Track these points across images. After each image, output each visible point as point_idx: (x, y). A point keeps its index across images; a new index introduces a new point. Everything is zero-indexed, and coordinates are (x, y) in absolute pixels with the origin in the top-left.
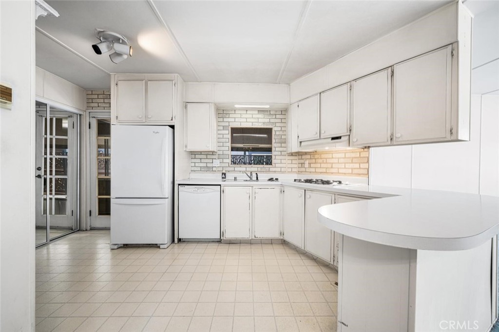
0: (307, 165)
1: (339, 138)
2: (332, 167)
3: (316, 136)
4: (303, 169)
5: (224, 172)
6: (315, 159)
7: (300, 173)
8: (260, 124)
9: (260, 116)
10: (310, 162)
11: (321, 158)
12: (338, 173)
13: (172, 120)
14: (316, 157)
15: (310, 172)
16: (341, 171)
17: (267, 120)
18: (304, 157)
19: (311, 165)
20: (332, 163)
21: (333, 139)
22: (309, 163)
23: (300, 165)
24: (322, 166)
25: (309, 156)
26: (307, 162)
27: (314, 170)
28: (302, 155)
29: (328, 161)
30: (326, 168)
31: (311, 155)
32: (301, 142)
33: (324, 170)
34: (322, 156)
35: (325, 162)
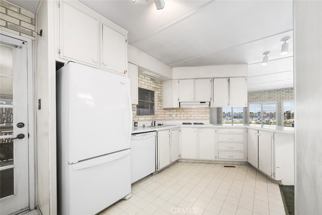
0: (174, 115)
1: (205, 102)
2: (191, 116)
3: (192, 100)
4: (172, 117)
5: (136, 121)
6: (180, 112)
7: (169, 120)
8: (152, 88)
9: (151, 82)
11: (184, 112)
12: (195, 119)
13: (125, 73)
15: (177, 119)
16: (196, 118)
17: (154, 86)
18: (171, 111)
20: (191, 114)
21: (201, 102)
23: (169, 116)
24: (185, 115)
25: (176, 111)
26: (175, 113)
27: (179, 118)
28: (170, 110)
29: (188, 113)
30: (187, 117)
31: (177, 110)
32: (180, 103)
33: (186, 118)
34: (185, 111)
35: (187, 113)
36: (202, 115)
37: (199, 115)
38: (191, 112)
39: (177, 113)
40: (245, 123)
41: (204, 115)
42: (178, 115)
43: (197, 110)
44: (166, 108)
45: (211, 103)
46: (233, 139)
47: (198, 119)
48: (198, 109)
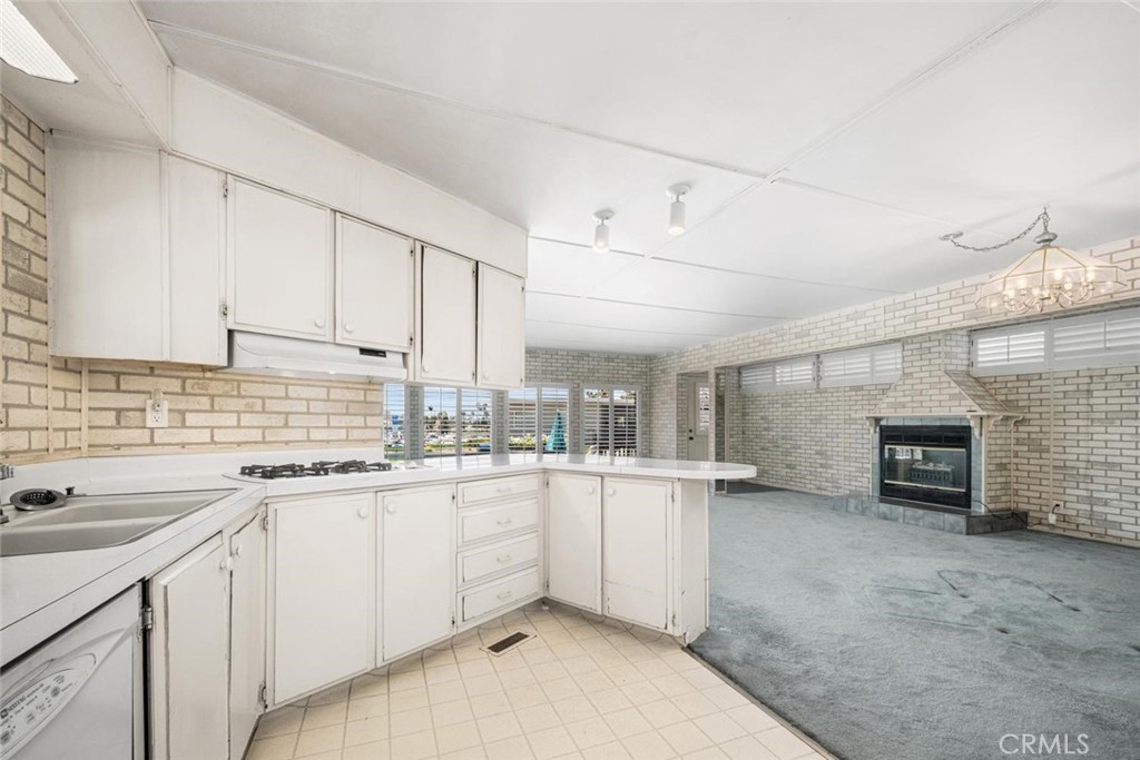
0: (158, 418)
1: (383, 353)
2: (286, 425)
3: (321, 332)
4: (135, 433)
6: (212, 397)
7: (108, 452)
10: (182, 406)
11: (239, 396)
12: (309, 441)
14: (210, 392)
15: (183, 445)
16: (315, 435)
18: (128, 383)
19: (188, 416)
20: (287, 414)
21: (364, 351)
22: (170, 410)
23: (110, 418)
24: (246, 419)
25: (175, 385)
26: (165, 405)
27: (205, 436)
28: (118, 375)
29: (271, 405)
30: (264, 428)
31: (184, 380)
32: (230, 333)
33: (256, 435)
34: (247, 388)
35: (258, 407)
36: (346, 421)
37: (334, 421)
38: (287, 397)
39: (182, 403)
40: (498, 452)
41: (359, 421)
42: (191, 419)
43: (322, 393)
44: (81, 361)
45: (410, 359)
46: (509, 522)
47: (328, 442)
48: (330, 383)
